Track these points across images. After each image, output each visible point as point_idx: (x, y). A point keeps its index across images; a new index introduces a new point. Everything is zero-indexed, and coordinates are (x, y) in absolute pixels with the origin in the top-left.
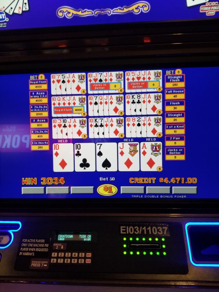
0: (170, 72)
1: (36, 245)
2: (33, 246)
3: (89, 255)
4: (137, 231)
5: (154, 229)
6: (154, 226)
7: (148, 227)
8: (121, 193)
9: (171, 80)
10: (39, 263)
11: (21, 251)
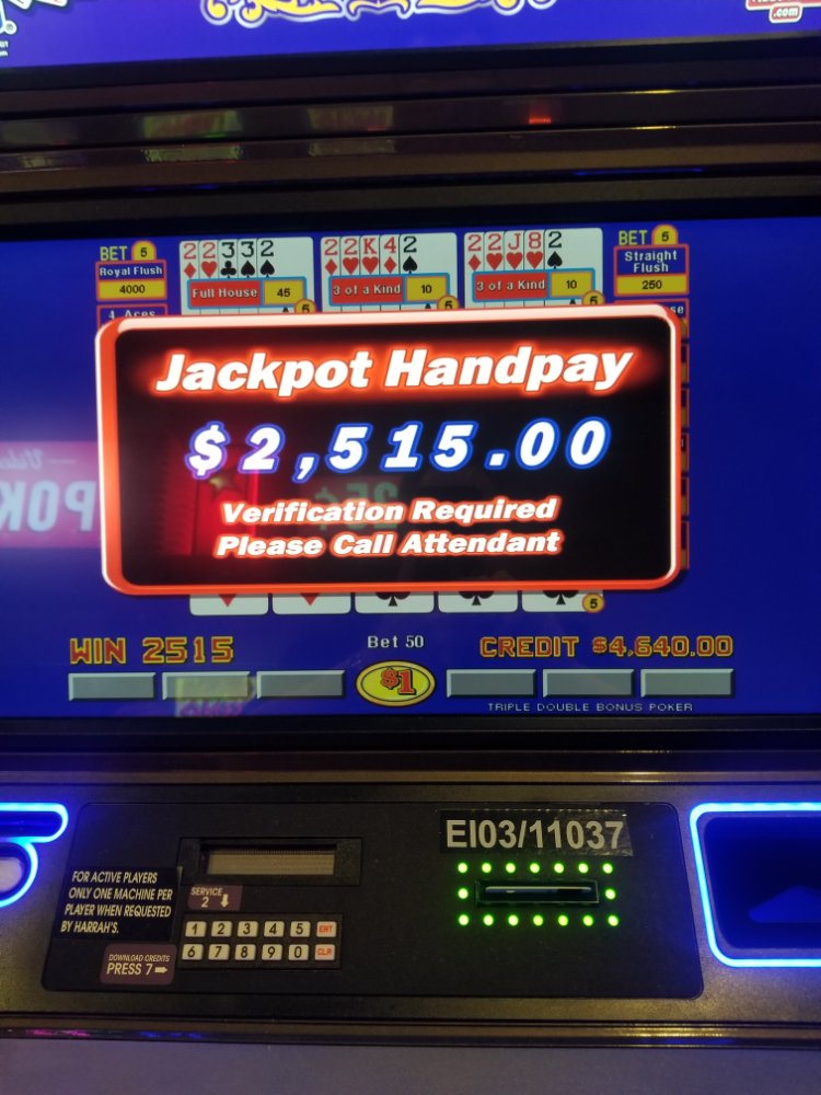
0: (633, 235)
1: (126, 895)
2: (112, 896)
3: (326, 929)
4: (508, 839)
5: (574, 829)
6: (574, 816)
7: (551, 823)
8: (449, 694)
9: (635, 268)
10: (136, 963)
11: (69, 918)
